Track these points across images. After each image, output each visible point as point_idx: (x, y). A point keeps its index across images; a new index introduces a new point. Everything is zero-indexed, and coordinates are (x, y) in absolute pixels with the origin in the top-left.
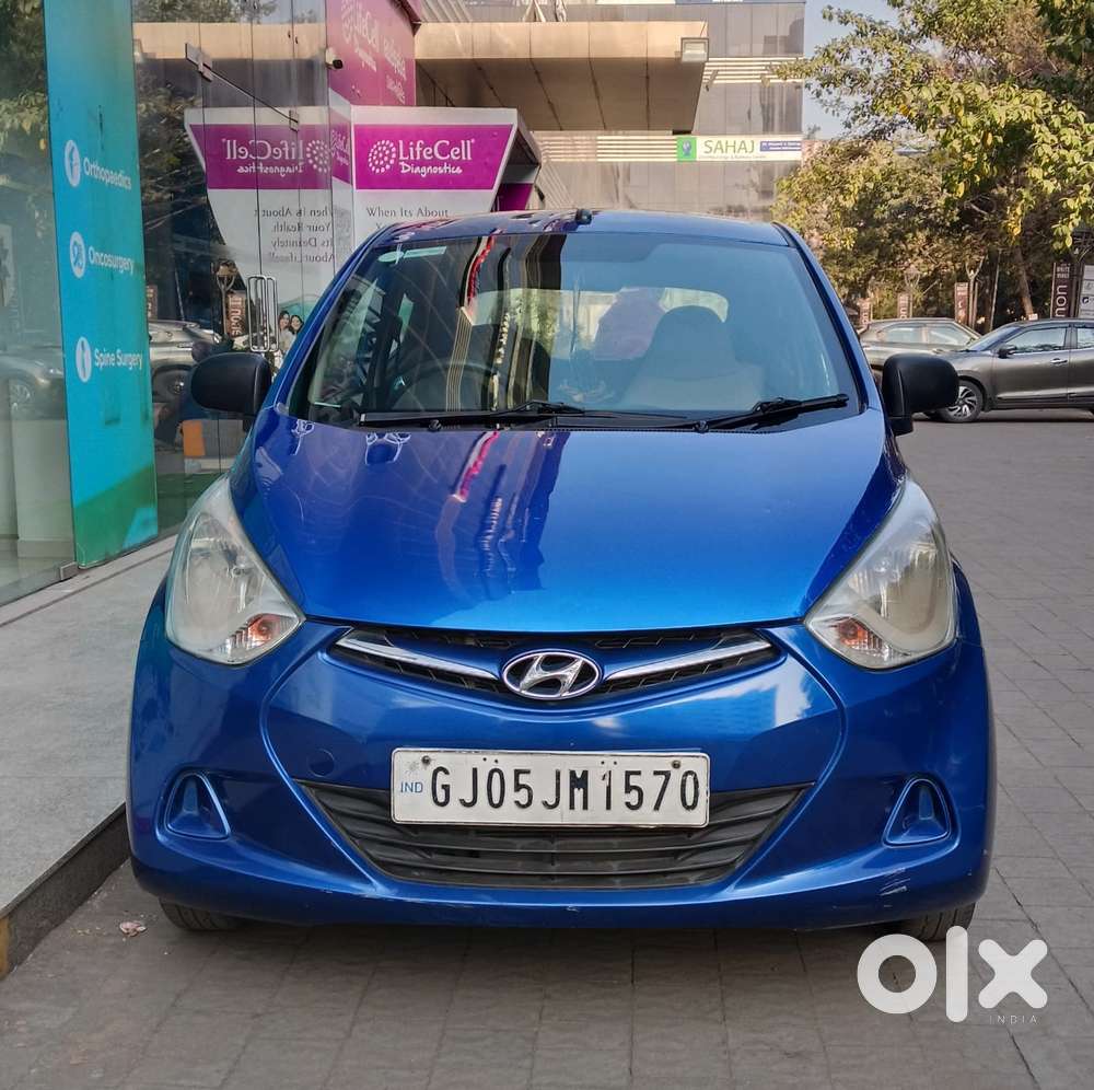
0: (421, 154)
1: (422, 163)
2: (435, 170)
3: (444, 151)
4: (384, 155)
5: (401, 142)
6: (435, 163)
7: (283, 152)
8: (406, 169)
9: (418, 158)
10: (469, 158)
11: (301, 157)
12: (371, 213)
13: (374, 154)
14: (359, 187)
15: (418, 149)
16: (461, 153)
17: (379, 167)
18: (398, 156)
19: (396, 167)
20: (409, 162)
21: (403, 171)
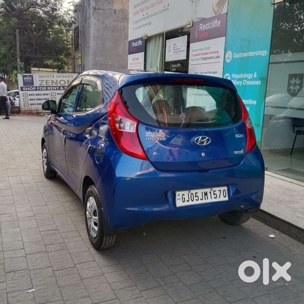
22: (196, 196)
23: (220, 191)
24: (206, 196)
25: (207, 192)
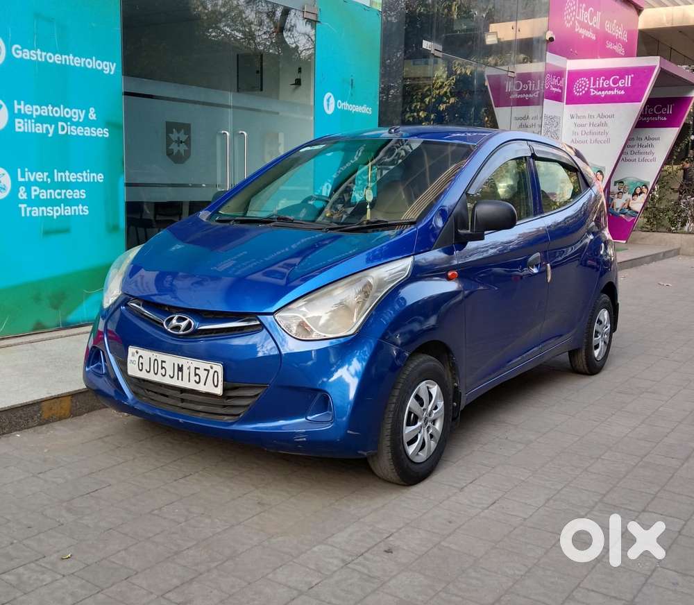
0: (603, 83)
1: (602, 89)
2: (610, 93)
3: (615, 82)
4: (582, 86)
5: (592, 78)
6: (610, 89)
7: (529, 87)
8: (593, 93)
9: (601, 86)
10: (629, 85)
11: (538, 89)
12: (572, 117)
13: (577, 84)
14: (567, 104)
15: (601, 81)
16: (625, 83)
17: (579, 92)
18: (590, 86)
19: (588, 92)
20: (595, 89)
21: (592, 94)
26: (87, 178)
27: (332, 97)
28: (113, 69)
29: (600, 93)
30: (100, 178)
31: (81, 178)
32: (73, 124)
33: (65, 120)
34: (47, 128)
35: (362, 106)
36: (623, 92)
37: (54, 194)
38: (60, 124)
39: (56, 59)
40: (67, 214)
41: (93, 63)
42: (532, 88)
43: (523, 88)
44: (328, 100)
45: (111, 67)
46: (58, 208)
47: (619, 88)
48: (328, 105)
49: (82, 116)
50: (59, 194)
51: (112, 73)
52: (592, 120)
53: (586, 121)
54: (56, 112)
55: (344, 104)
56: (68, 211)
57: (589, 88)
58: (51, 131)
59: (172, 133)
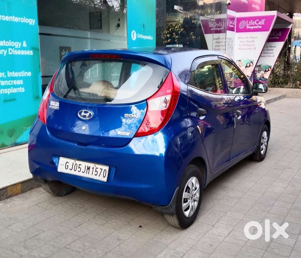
1: (252, 26)
2: (255, 27)
3: (257, 22)
4: (243, 24)
6: (255, 25)
7: (219, 25)
8: (248, 27)
9: (251, 24)
10: (264, 24)
11: (224, 26)
12: (239, 38)
13: (240, 24)
14: (236, 32)
15: (251, 22)
16: (262, 23)
17: (241, 27)
18: (246, 24)
19: (245, 27)
20: (249, 26)
22: (79, 168)
23: (102, 169)
24: (88, 170)
25: (90, 167)
26: (23, 74)
27: (135, 32)
28: (34, 22)
29: (251, 27)
30: (29, 74)
31: (20, 74)
32: (15, 49)
33: (12, 47)
34: (3, 52)
35: (149, 36)
36: (261, 27)
37: (8, 83)
38: (10, 49)
39: (6, 18)
40: (14, 92)
41: (24, 20)
42: (221, 25)
43: (217, 25)
44: (133, 34)
45: (33, 22)
46: (10, 89)
47: (260, 25)
48: (133, 36)
49: (20, 45)
50: (10, 83)
51: (33, 24)
52: (247, 39)
53: (245, 40)
54: (7, 44)
55: (141, 35)
56: (15, 90)
57: (246, 25)
58: (5, 53)
59: (62, 51)
